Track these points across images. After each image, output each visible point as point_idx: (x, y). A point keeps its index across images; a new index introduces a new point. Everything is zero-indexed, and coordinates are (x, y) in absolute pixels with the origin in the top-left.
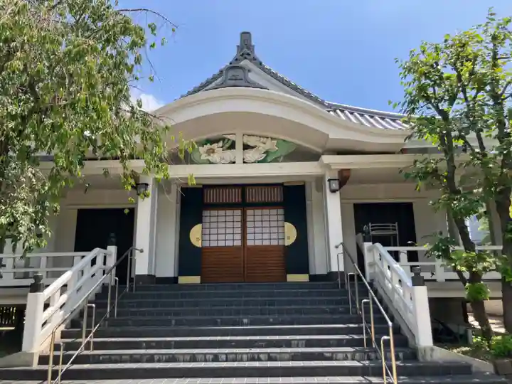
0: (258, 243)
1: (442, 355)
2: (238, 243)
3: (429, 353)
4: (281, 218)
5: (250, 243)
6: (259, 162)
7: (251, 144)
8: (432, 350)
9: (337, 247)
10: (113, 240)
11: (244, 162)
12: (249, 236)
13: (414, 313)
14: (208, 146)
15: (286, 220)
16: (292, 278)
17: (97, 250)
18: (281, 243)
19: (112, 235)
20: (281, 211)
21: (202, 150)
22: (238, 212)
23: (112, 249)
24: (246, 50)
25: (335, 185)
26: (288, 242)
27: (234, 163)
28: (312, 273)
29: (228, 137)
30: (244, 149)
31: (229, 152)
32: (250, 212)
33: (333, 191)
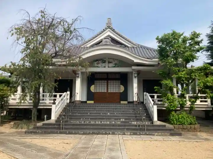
0: (112, 91)
1: (159, 123)
2: (106, 91)
3: (156, 122)
4: (119, 83)
5: (109, 91)
6: (113, 67)
7: (110, 61)
8: (157, 121)
9: (136, 94)
10: (69, 90)
11: (108, 67)
12: (109, 89)
13: (153, 112)
14: (97, 62)
15: (121, 84)
16: (122, 102)
17: (65, 93)
18: (119, 91)
19: (69, 88)
20: (119, 81)
21: (96, 63)
22: (106, 81)
23: (69, 93)
24: (109, 25)
25: (136, 75)
26: (121, 91)
27: (105, 67)
28: (129, 101)
29: (104, 59)
30: (108, 63)
31: (104, 64)
32: (109, 81)
33: (135, 77)
